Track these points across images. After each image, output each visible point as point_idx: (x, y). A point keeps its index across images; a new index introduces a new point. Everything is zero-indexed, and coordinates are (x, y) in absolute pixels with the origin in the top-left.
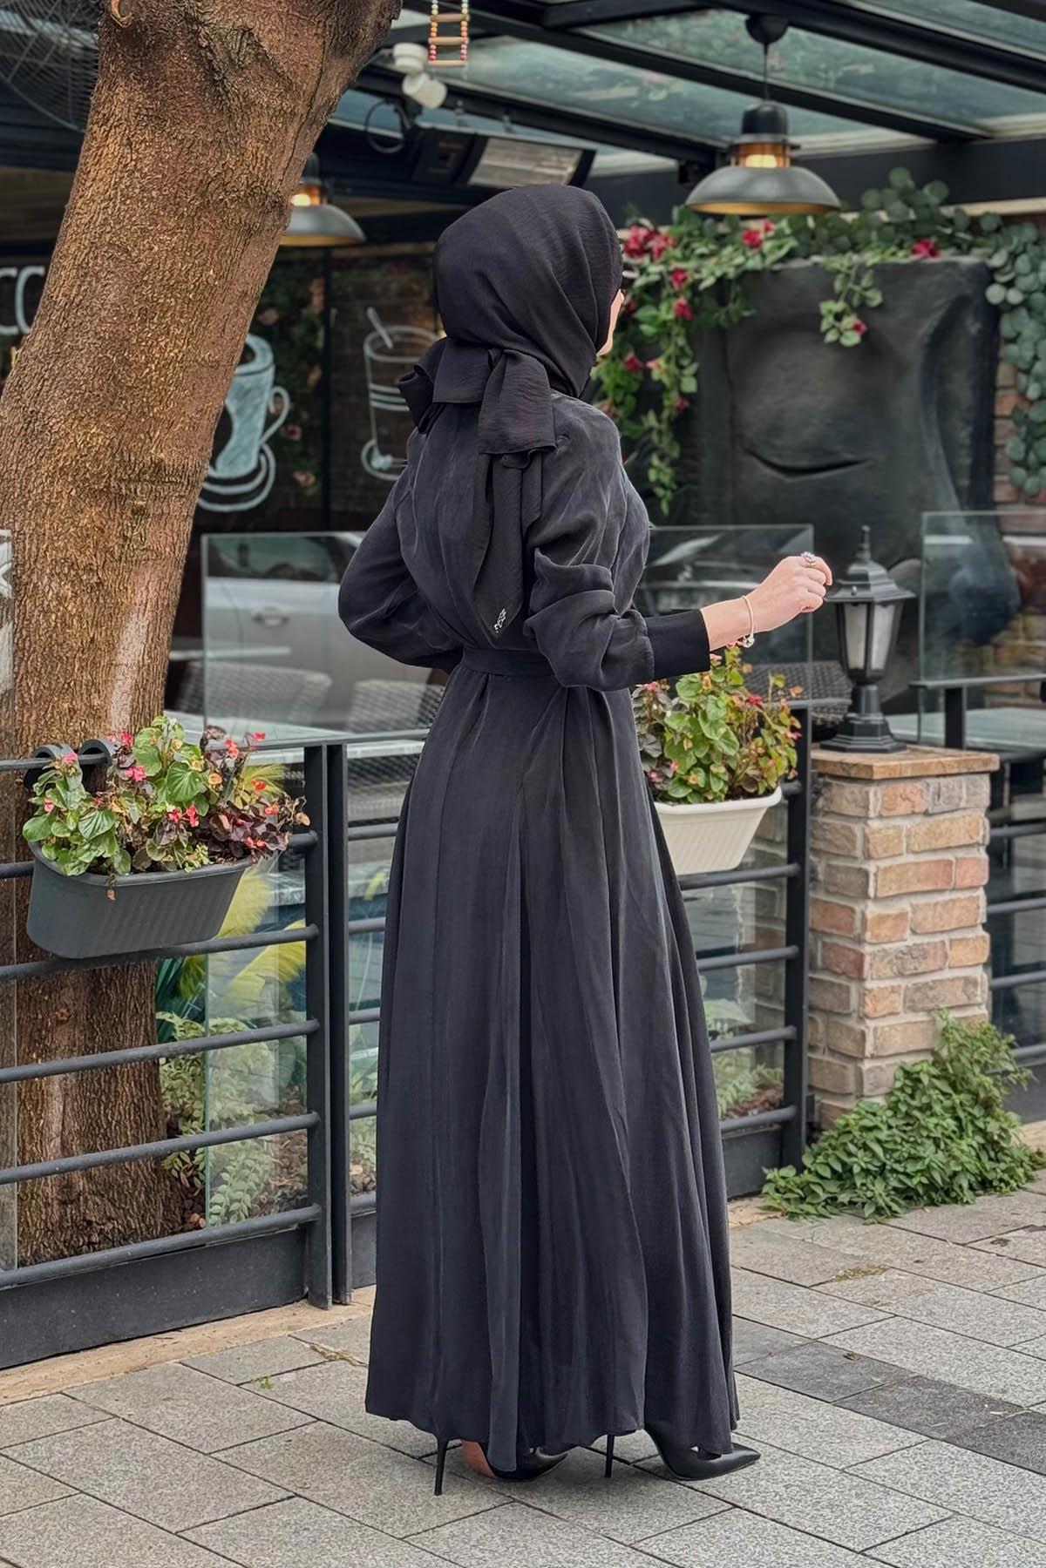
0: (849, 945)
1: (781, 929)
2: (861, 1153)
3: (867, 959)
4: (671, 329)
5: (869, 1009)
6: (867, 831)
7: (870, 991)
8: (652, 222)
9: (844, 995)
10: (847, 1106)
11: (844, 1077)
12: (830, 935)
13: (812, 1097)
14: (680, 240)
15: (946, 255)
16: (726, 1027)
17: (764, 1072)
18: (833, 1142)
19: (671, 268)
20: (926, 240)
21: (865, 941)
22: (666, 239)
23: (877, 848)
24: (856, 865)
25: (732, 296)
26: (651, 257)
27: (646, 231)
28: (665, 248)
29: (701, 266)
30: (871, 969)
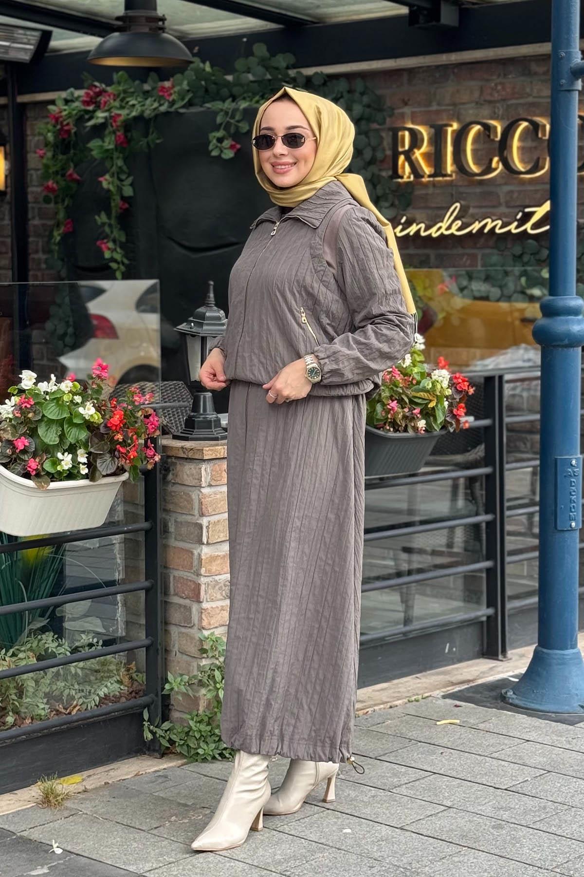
3: (203, 587)
4: (112, 154)
5: (205, 623)
6: (201, 496)
7: (205, 610)
8: (101, 84)
9: (188, 613)
12: (178, 570)
14: (119, 95)
19: (113, 114)
21: (201, 574)
24: (194, 520)
25: (151, 130)
26: (98, 107)
27: (98, 90)
28: (108, 101)
29: (132, 111)
30: (206, 594)
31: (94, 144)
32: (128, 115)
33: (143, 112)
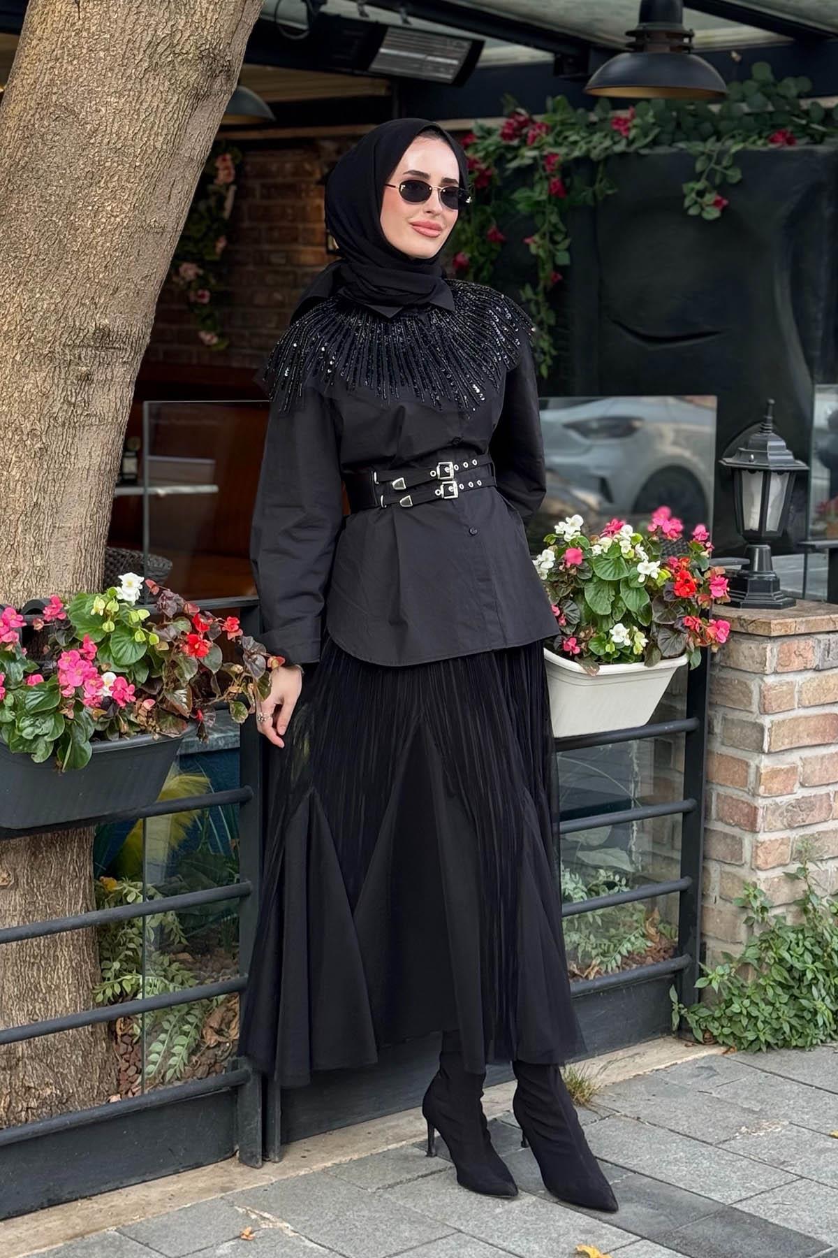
0: (742, 799)
1: (679, 779)
3: (761, 812)
4: (545, 207)
5: (760, 862)
6: (763, 688)
7: (762, 843)
8: (528, 112)
9: (736, 847)
11: (735, 926)
12: (725, 787)
13: (704, 945)
14: (553, 127)
15: (801, 145)
19: (545, 153)
20: (783, 130)
21: (759, 795)
22: (540, 127)
23: (772, 704)
24: (752, 719)
25: (600, 176)
26: (524, 142)
27: (522, 119)
28: (539, 135)
29: (572, 150)
30: (764, 821)
31: (520, 194)
32: (567, 155)
33: (588, 151)
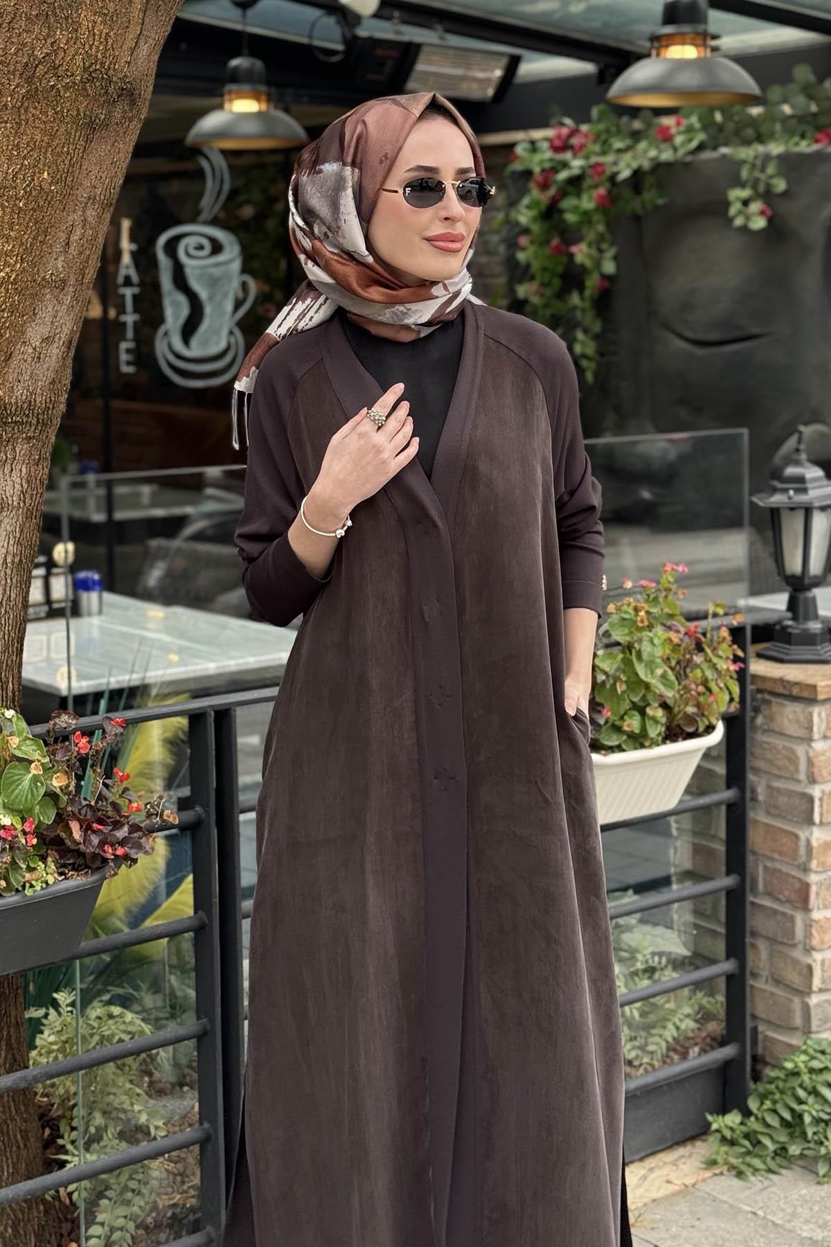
0: (793, 873)
2: (811, 1100)
3: (814, 889)
4: (591, 217)
5: (815, 941)
6: (811, 754)
7: (814, 921)
8: (574, 122)
9: (788, 924)
10: (794, 1042)
11: (789, 1011)
12: (772, 859)
13: (755, 1029)
14: (599, 136)
16: (664, 960)
17: (705, 1001)
18: (781, 1084)
19: (592, 162)
21: (810, 870)
22: (586, 137)
23: (822, 771)
24: (799, 788)
27: (568, 129)
28: (586, 144)
30: (817, 898)
31: (567, 203)
